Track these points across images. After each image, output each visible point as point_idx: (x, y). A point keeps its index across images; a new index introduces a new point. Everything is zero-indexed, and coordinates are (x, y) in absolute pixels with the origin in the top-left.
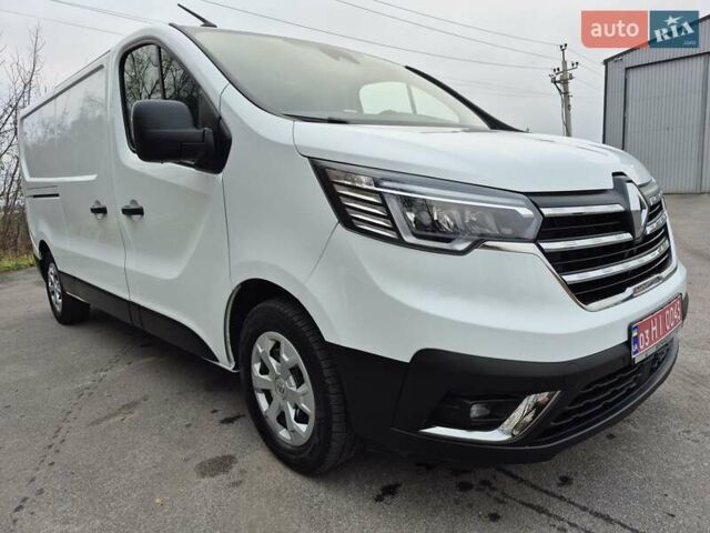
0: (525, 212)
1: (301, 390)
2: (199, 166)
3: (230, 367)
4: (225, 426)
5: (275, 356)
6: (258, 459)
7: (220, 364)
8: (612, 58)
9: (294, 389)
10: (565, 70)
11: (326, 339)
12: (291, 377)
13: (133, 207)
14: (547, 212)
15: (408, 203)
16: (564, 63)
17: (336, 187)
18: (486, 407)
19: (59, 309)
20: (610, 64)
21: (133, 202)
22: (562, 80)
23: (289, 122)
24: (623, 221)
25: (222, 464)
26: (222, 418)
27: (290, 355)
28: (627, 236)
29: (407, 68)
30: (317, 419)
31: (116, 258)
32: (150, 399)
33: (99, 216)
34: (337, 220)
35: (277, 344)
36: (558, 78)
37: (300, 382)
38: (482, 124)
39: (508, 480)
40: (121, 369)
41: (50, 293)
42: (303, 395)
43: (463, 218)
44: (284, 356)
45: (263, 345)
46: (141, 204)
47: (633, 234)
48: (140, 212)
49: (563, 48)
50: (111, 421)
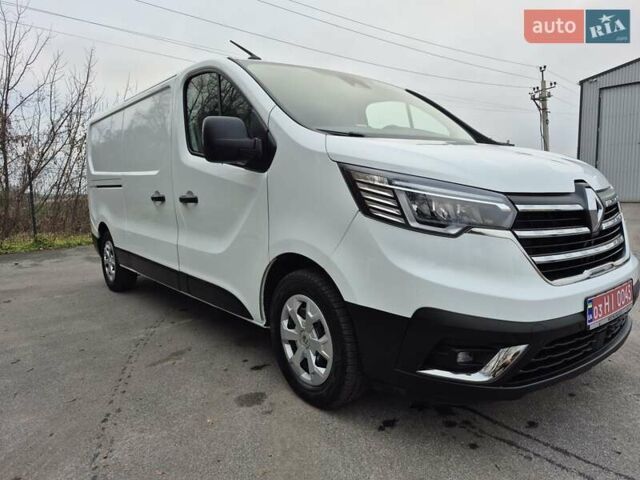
0: (504, 207)
1: (322, 340)
2: (248, 167)
3: (262, 324)
4: (255, 372)
5: (302, 314)
6: (283, 396)
7: (253, 321)
8: (587, 80)
9: (316, 340)
10: (544, 89)
11: (346, 299)
12: (314, 331)
13: (189, 196)
14: (521, 207)
15: (412, 197)
16: (543, 82)
17: (358, 184)
18: (470, 355)
19: (111, 278)
20: (586, 84)
21: (189, 192)
22: (541, 98)
23: (323, 135)
24: (582, 217)
25: (255, 399)
26: (253, 365)
27: (314, 312)
28: (585, 230)
29: (408, 91)
30: (334, 363)
31: (168, 237)
32: (193, 350)
33: (159, 203)
34: (358, 209)
35: (304, 305)
36: (537, 96)
37: (321, 333)
38: (468, 137)
39: (485, 422)
40: (166, 327)
41: (105, 266)
42: (324, 344)
43: (455, 211)
44: (309, 313)
45: (292, 305)
46: (195, 194)
47: (590, 228)
48: (195, 200)
49: (542, 70)
50: (165, 364)
